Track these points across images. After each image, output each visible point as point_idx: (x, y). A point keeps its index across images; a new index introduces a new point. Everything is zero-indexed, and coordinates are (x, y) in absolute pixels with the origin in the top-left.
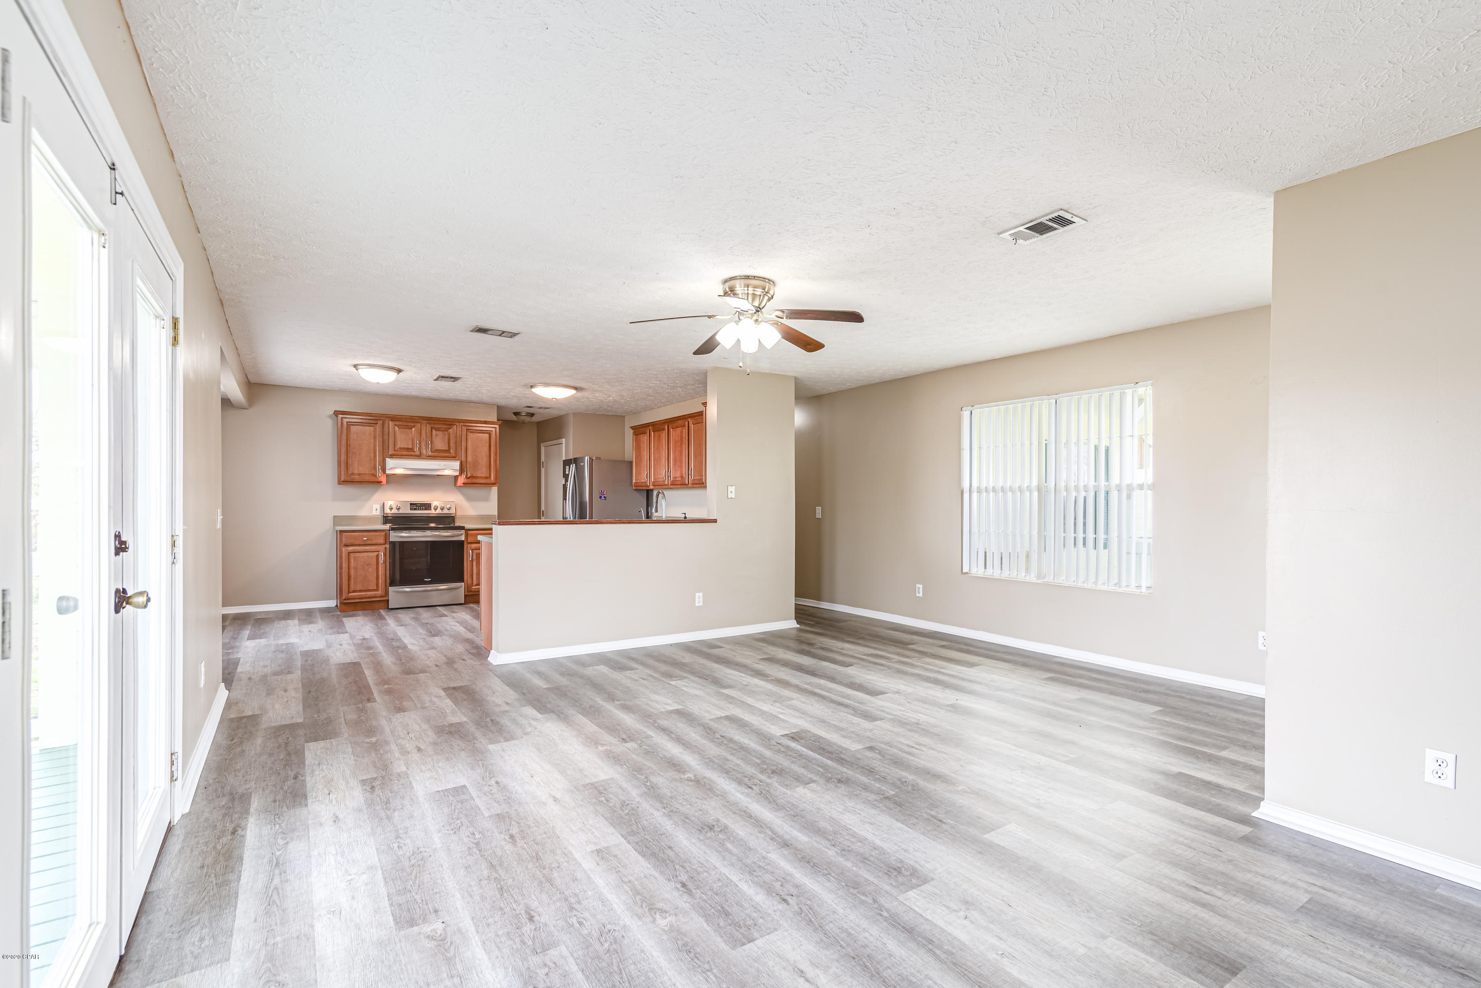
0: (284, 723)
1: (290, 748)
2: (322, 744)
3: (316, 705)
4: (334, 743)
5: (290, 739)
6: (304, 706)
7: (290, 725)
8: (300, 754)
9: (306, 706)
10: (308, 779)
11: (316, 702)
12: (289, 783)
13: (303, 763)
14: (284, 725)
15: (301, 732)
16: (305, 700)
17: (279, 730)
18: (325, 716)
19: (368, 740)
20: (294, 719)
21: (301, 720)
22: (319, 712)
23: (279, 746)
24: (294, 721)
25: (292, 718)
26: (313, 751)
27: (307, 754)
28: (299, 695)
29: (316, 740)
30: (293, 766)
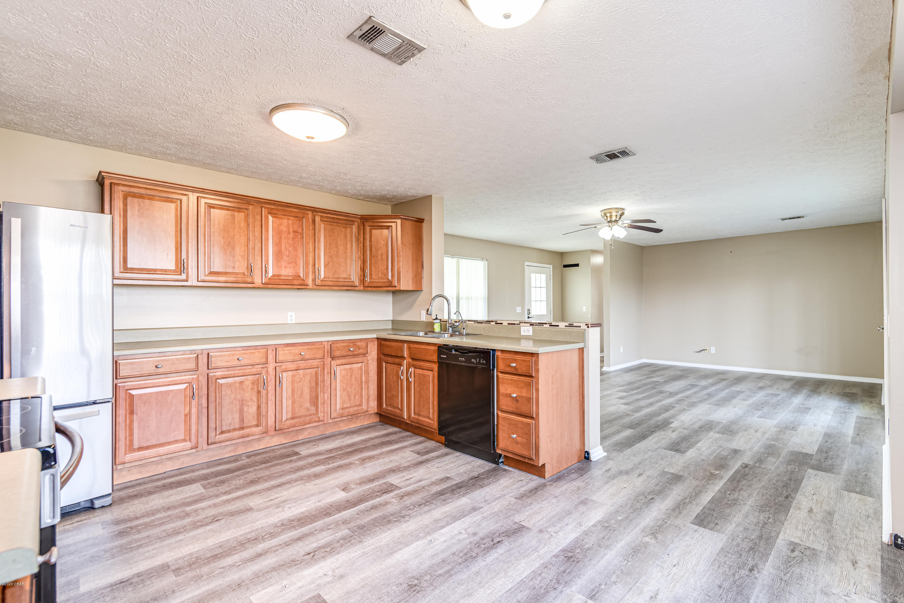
0: (823, 473)
1: (825, 455)
2: (804, 451)
3: (790, 480)
4: (797, 448)
5: (823, 460)
6: (801, 482)
7: (820, 470)
8: (820, 450)
9: (798, 482)
10: (821, 439)
11: (788, 482)
12: (831, 441)
13: (820, 446)
14: (824, 471)
15: (813, 462)
16: (796, 490)
17: (829, 470)
18: (789, 468)
19: (776, 443)
20: (814, 474)
21: (810, 471)
22: (792, 472)
23: (832, 458)
24: (816, 472)
25: (816, 475)
26: (812, 449)
27: (816, 449)
28: (799, 497)
29: (807, 454)
30: (826, 446)
